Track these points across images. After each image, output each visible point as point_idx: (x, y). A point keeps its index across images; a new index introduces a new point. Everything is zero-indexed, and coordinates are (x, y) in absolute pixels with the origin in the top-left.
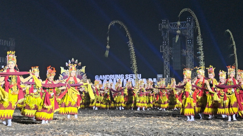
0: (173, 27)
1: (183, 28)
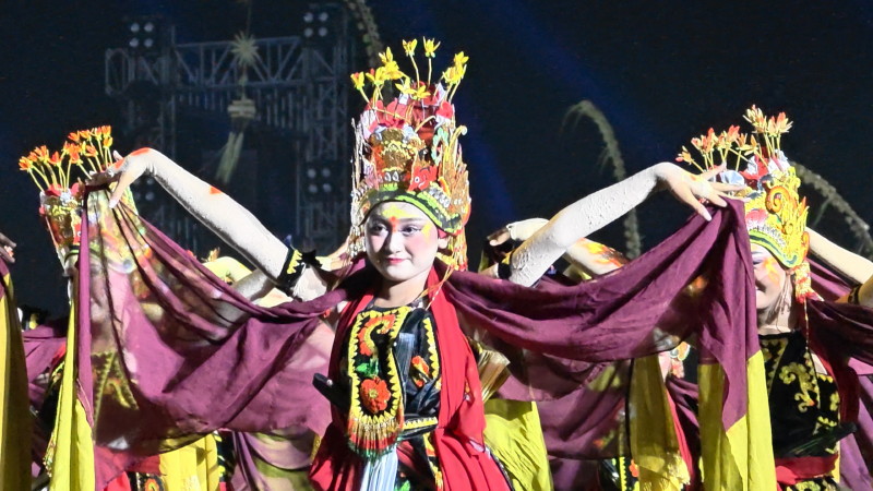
0: (207, 75)
1: (274, 80)
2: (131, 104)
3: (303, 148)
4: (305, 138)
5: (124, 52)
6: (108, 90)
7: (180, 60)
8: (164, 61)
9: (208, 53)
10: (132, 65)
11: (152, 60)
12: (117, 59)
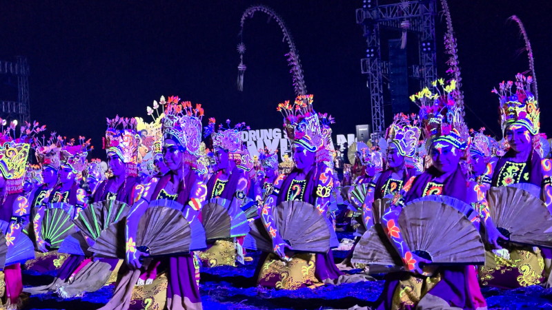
1: (410, 15)
2: (365, 26)
3: (421, 37)
4: (421, 33)
5: (362, 9)
6: (357, 22)
7: (380, 10)
8: (375, 12)
9: (388, 8)
10: (364, 13)
11: (371, 12)
12: (359, 12)
